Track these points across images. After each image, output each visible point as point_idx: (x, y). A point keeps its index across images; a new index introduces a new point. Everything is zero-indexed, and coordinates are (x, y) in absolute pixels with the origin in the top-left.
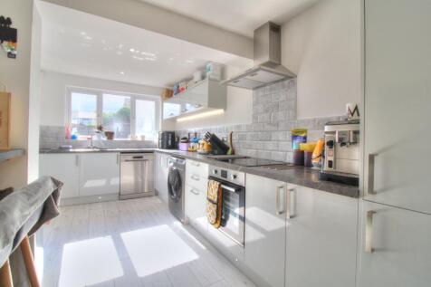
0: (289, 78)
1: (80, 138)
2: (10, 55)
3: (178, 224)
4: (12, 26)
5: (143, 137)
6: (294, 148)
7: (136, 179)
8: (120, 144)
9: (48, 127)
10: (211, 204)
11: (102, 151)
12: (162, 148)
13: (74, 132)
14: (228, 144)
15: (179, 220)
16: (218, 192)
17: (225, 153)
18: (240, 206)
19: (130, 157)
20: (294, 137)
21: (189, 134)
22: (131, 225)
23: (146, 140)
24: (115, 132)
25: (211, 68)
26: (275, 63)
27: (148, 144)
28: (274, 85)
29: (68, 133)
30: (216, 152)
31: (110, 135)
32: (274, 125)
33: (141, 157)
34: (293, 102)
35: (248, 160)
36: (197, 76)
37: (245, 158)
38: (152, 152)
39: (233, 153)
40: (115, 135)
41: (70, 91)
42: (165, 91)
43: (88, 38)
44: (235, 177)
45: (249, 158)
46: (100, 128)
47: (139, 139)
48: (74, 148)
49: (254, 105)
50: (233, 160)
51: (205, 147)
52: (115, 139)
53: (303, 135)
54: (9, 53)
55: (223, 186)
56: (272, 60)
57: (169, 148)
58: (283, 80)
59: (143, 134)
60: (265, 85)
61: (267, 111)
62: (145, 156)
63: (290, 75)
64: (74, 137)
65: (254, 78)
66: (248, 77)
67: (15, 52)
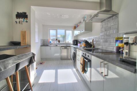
0: (115, 15)
1: (52, 42)
2: (27, 22)
3: (75, 70)
4: (27, 14)
5: (68, 42)
6: (117, 45)
7: (67, 54)
8: (62, 44)
9: (45, 40)
10: (81, 65)
11: (57, 46)
12: (73, 45)
13: (50, 41)
14: (92, 44)
15: (75, 68)
16: (83, 61)
17: (91, 47)
18: (90, 67)
19: (63, 48)
20: (117, 41)
21: (81, 41)
22: (61, 68)
23: (69, 42)
24: (61, 40)
25: (86, 17)
26: (109, 10)
27: (69, 44)
28: (109, 19)
29: (49, 41)
30: (87, 46)
31: (59, 41)
32: (109, 36)
33: (67, 48)
34: (117, 25)
35: (99, 50)
36: (82, 21)
37: (98, 49)
38: (70, 46)
39: (94, 47)
40: (61, 41)
41: (49, 30)
42: (74, 27)
43: (49, 14)
44: (88, 56)
45: (99, 49)
46: (57, 39)
47: (67, 42)
48: (50, 45)
49: (101, 29)
50: (94, 50)
51: (84, 45)
52: (61, 42)
53: (121, 40)
54: (26, 21)
55: (85, 59)
56: (107, 9)
57: (75, 45)
58: (112, 16)
59: (68, 41)
60: (105, 20)
61: (106, 31)
62: (68, 48)
63: (116, 14)
64: (50, 42)
65: (98, 17)
66: (95, 17)
67: (27, 21)
